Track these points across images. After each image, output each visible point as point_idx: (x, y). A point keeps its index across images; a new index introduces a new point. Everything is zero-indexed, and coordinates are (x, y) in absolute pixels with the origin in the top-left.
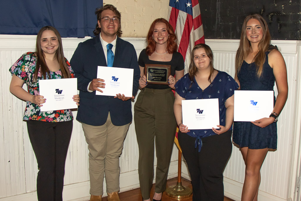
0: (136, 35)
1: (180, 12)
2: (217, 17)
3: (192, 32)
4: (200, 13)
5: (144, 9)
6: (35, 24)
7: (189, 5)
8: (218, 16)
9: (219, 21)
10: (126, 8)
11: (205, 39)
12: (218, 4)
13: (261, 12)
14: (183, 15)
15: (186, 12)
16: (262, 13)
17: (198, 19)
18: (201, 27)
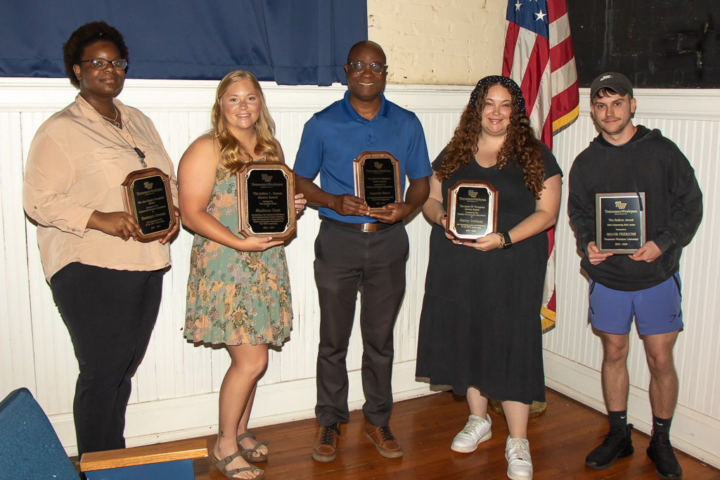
0: (435, 80)
1: (522, 30)
2: (605, 42)
3: (547, 73)
4: (568, 34)
5: (451, 25)
6: (234, 58)
7: (540, 16)
8: (608, 40)
9: (611, 49)
10: (415, 24)
11: (579, 89)
12: (609, 15)
13: (704, 29)
14: (527, 38)
15: (535, 32)
16: (705, 31)
17: (566, 47)
18: (572, 62)
